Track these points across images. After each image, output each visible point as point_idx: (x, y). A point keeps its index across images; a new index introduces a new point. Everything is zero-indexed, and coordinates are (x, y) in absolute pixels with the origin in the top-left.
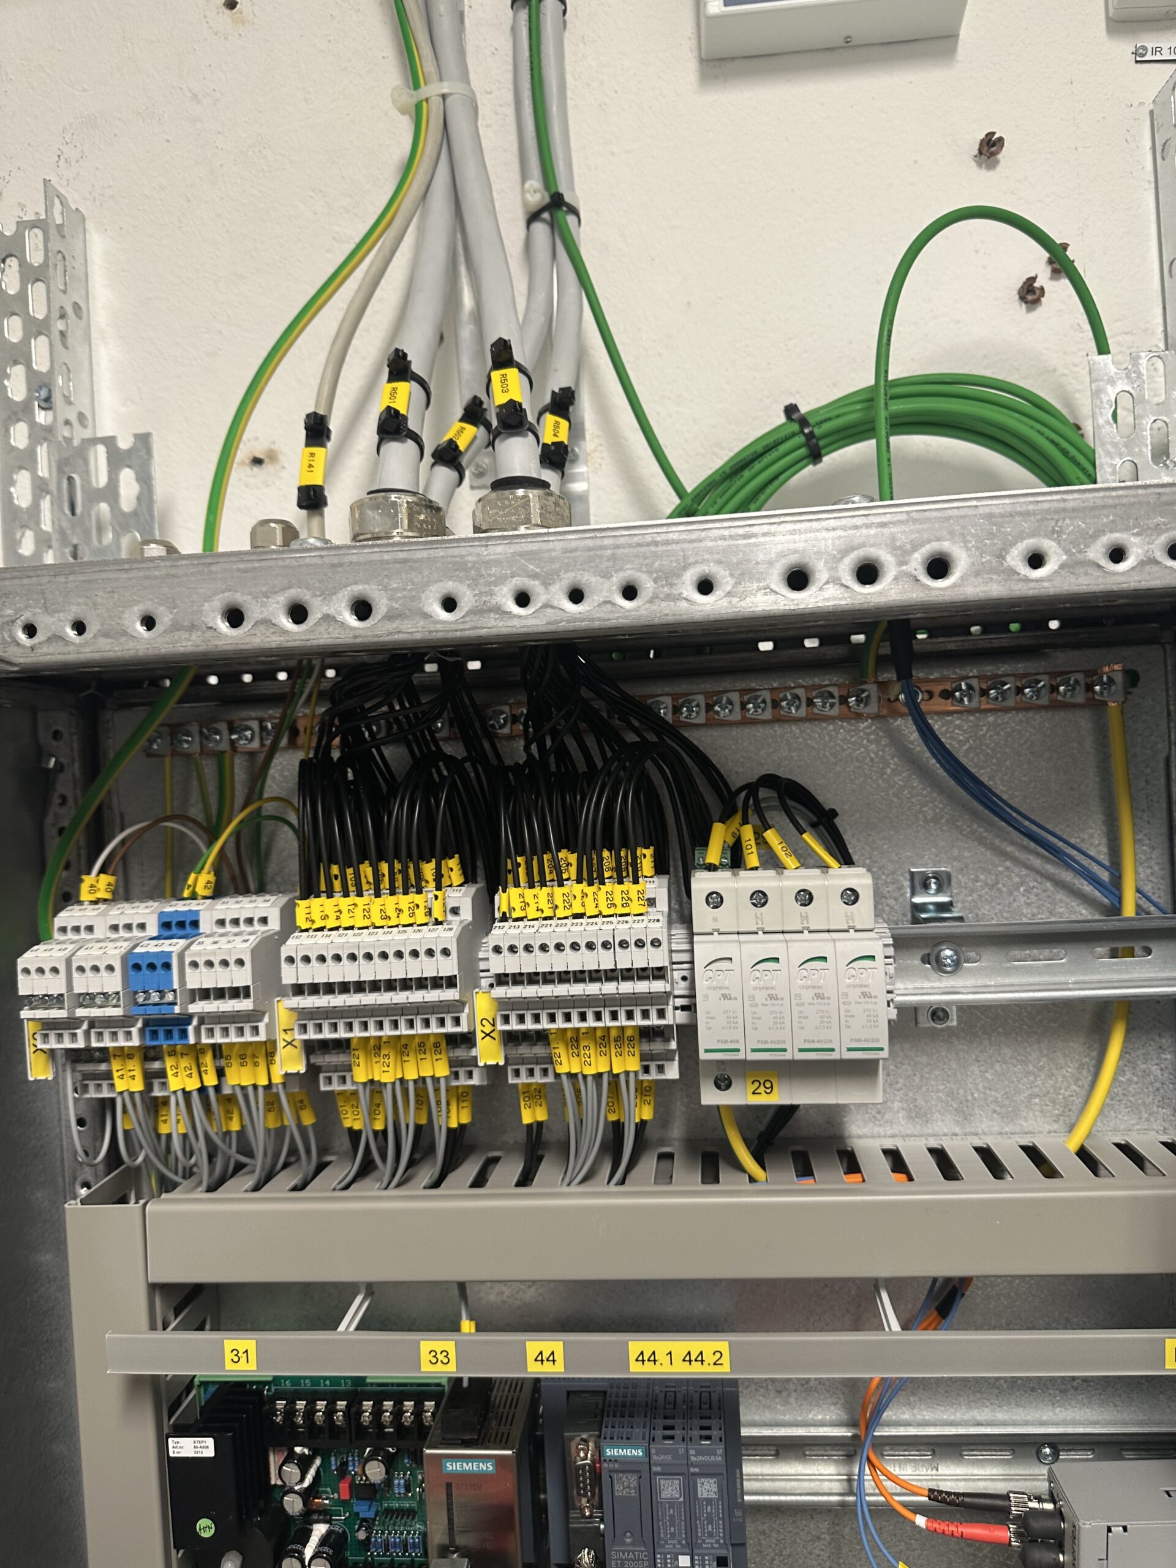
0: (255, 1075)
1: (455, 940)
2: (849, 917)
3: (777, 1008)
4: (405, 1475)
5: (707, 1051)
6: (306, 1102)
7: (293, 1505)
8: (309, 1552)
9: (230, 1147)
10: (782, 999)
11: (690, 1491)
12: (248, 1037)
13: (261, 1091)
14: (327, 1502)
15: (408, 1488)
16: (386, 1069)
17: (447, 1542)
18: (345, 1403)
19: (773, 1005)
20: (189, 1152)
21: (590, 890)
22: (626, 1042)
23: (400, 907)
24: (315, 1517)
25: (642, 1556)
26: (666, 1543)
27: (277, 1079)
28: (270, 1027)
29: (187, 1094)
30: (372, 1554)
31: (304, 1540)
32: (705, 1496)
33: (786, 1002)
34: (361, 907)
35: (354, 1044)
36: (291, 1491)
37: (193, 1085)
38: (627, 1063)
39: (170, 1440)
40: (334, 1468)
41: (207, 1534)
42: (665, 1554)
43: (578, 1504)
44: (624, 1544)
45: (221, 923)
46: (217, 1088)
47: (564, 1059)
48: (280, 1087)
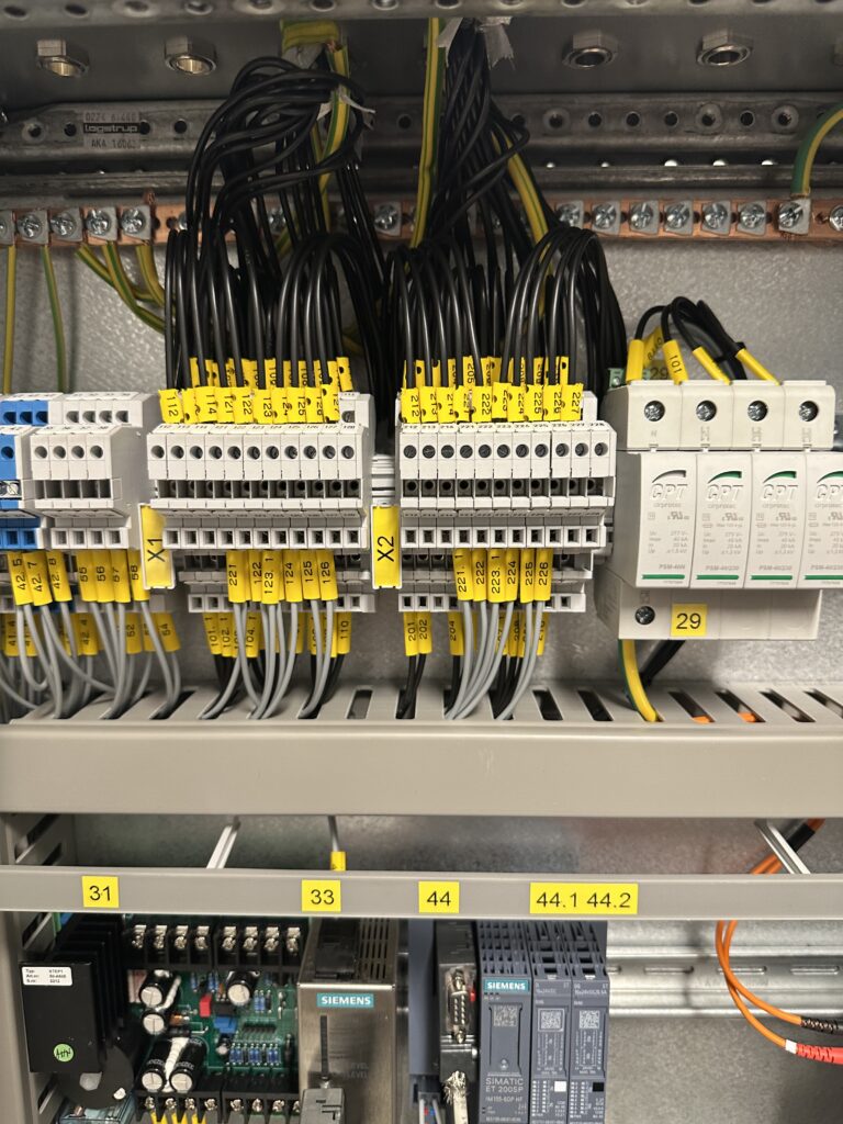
0: (114, 591)
1: (359, 438)
2: (807, 434)
3: (734, 529)
4: (265, 993)
5: (645, 577)
6: (170, 627)
7: (154, 1024)
8: (169, 1066)
9: (85, 671)
10: (742, 519)
11: (570, 1022)
12: (107, 544)
13: (121, 609)
14: (187, 1018)
15: (268, 1006)
16: (269, 589)
17: (320, 1070)
18: (207, 928)
19: (731, 525)
20: (39, 673)
21: (515, 391)
22: (538, 569)
23: (289, 401)
24: (175, 1032)
25: (517, 1082)
26: (543, 1069)
27: (140, 596)
28: (133, 534)
29: (35, 609)
30: (231, 1064)
31: (164, 1056)
32: (586, 1026)
33: (746, 523)
34: (240, 399)
35: (230, 560)
36: (152, 1012)
37: (42, 599)
38: (536, 591)
39: (24, 969)
40: (193, 987)
41: (65, 1059)
42: (542, 1081)
43: (449, 1030)
44: (499, 1070)
45: (74, 417)
46: (70, 605)
47: (469, 584)
48: (143, 605)
